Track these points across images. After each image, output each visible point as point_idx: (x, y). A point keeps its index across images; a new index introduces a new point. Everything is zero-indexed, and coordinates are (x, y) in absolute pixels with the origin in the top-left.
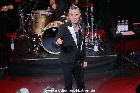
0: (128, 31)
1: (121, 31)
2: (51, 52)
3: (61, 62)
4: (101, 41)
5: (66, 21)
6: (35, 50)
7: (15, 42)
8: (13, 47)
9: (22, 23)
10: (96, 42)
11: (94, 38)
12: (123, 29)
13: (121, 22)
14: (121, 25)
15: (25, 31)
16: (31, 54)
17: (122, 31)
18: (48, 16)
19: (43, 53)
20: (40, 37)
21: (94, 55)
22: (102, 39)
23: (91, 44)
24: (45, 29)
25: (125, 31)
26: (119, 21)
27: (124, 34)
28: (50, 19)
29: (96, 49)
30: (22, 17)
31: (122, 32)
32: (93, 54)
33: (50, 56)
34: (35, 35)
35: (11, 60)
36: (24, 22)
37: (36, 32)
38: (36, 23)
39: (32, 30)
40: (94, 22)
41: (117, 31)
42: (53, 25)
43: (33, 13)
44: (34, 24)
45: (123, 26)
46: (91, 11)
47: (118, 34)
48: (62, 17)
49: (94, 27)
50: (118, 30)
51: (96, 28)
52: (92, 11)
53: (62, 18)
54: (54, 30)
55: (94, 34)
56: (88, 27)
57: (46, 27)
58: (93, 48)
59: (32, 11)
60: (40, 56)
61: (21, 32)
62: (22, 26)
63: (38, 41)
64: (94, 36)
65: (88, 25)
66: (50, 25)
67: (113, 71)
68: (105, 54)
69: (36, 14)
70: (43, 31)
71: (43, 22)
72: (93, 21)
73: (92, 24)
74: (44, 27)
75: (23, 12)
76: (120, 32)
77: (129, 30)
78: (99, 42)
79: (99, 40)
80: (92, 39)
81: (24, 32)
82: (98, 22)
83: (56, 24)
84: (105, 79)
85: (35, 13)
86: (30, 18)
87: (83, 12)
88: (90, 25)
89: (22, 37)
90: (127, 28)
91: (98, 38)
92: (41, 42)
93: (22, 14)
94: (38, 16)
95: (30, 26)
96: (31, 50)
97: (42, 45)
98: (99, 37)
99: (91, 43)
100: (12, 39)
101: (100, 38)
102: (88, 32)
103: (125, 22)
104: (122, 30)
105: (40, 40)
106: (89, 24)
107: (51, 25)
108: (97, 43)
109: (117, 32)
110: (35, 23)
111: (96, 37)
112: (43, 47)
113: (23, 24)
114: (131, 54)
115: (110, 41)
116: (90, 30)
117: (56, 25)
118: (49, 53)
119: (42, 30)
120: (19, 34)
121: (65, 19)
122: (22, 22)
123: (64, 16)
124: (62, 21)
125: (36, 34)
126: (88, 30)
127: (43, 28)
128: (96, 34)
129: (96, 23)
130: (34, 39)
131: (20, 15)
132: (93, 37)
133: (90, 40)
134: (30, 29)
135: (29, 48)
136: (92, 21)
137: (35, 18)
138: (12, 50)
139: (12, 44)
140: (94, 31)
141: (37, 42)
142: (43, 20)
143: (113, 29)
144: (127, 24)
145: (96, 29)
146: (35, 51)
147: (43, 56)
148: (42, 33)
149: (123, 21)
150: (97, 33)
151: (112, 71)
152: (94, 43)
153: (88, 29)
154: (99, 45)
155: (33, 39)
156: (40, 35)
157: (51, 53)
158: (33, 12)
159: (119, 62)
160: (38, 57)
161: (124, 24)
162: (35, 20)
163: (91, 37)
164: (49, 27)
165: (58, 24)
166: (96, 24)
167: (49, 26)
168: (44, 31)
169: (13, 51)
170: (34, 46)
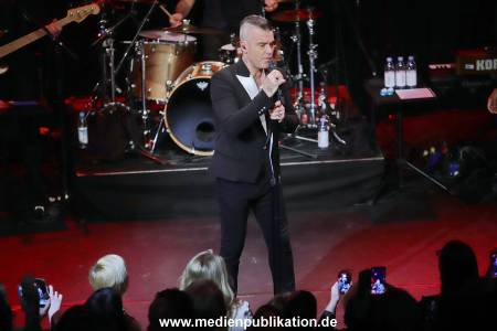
0: (414, 87)
1: (396, 88)
2: (193, 152)
3: (218, 179)
4: (338, 117)
5: (236, 60)
6: (147, 146)
7: (90, 123)
8: (83, 137)
9: (109, 68)
10: (323, 120)
11: (318, 108)
12: (400, 82)
13: (395, 62)
14: (396, 69)
15: (119, 91)
16: (138, 158)
17: (398, 88)
18: (184, 48)
19: (171, 153)
20: (161, 106)
21: (318, 159)
22: (341, 112)
23: (309, 126)
24: (177, 84)
25: (407, 87)
26: (389, 59)
27: (402, 95)
28: (190, 56)
29: (323, 140)
30: (111, 51)
31: (397, 91)
32: (315, 156)
33: (190, 162)
34: (146, 100)
35: (79, 175)
36: (116, 64)
37: (149, 93)
38: (150, 66)
39: (140, 86)
40: (317, 63)
41: (384, 87)
42: (200, 71)
43: (140, 38)
44: (144, 69)
45: (400, 74)
46: (308, 30)
47: (387, 96)
48: (224, 48)
49: (318, 77)
50: (387, 85)
51: (322, 80)
52: (311, 31)
53: (225, 51)
54: (202, 86)
55: (317, 97)
56: (300, 76)
57: (179, 79)
58: (316, 137)
59: (139, 33)
60: (164, 163)
61: (107, 93)
62: (109, 76)
63: (157, 119)
64: (316, 103)
65: (301, 70)
66: (191, 73)
67: (375, 203)
68: (349, 155)
69: (150, 40)
70: (169, 89)
71: (169, 65)
72: (315, 60)
73: (313, 67)
74: (174, 80)
75: (113, 36)
76: (391, 90)
77: (419, 85)
78: (333, 119)
79: (333, 113)
80: (313, 111)
81: (117, 92)
82: (329, 63)
83: (207, 69)
84: (349, 226)
85: (145, 39)
86: (133, 53)
87: (286, 33)
88: (306, 70)
89: (111, 107)
90: (411, 77)
91: (329, 110)
92: (163, 123)
93: (110, 41)
94: (154, 46)
95: (133, 76)
96: (137, 146)
97: (168, 131)
98: (333, 106)
99: (309, 122)
100: (82, 114)
101: (337, 109)
102: (298, 90)
103: (406, 61)
104: (399, 84)
105: (161, 116)
106: (304, 68)
107: (193, 73)
108: (326, 123)
109: (384, 91)
110: (146, 67)
111: (324, 106)
112: (171, 135)
113: (113, 72)
114: (426, 153)
115: (364, 117)
116: (307, 86)
117: (208, 72)
118: (187, 152)
119: (167, 86)
120: (102, 101)
121: (233, 54)
122: (111, 65)
123: (229, 47)
124: (224, 61)
125: (149, 98)
126: (301, 87)
127: (169, 82)
128: (322, 97)
129: (323, 66)
130: (145, 113)
131: (104, 44)
132: (313, 105)
133: (305, 116)
134: (133, 86)
135: (129, 140)
136: (312, 61)
137: (149, 51)
138: (81, 144)
139: (82, 129)
140: (317, 89)
141: (153, 122)
142: (168, 59)
143: (373, 82)
144: (413, 68)
145: (322, 84)
146: (149, 149)
147: (173, 163)
148: (169, 95)
149: (400, 59)
150: (325, 93)
151: (370, 203)
152: (319, 123)
153: (301, 83)
154: (331, 128)
155: (142, 114)
156: (162, 100)
157: (193, 155)
158: (142, 35)
159: (390, 178)
160: (158, 165)
161: (405, 68)
162: (146, 60)
163: (308, 105)
164: (188, 79)
165: (213, 69)
166: (324, 68)
167: (187, 76)
168: (174, 89)
169: (84, 147)
170: (146, 133)
